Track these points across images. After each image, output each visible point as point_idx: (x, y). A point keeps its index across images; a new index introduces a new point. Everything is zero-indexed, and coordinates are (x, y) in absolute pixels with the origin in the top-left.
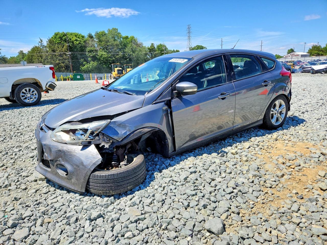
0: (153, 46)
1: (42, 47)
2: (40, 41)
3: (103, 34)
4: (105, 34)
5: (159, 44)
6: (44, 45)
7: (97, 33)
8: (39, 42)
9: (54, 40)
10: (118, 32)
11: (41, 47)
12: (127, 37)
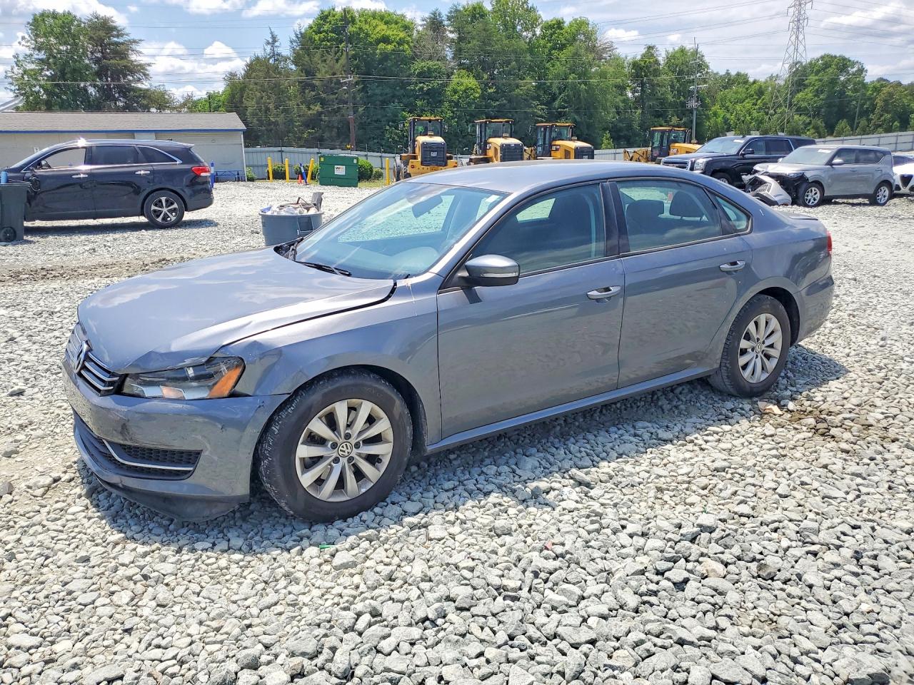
0: (652, 55)
1: (275, 60)
2: (271, 40)
3: (477, 13)
4: (483, 15)
5: (677, 48)
6: (278, 55)
7: (457, 11)
8: (268, 43)
9: (317, 37)
10: (530, 5)
11: (271, 58)
12: (559, 24)
